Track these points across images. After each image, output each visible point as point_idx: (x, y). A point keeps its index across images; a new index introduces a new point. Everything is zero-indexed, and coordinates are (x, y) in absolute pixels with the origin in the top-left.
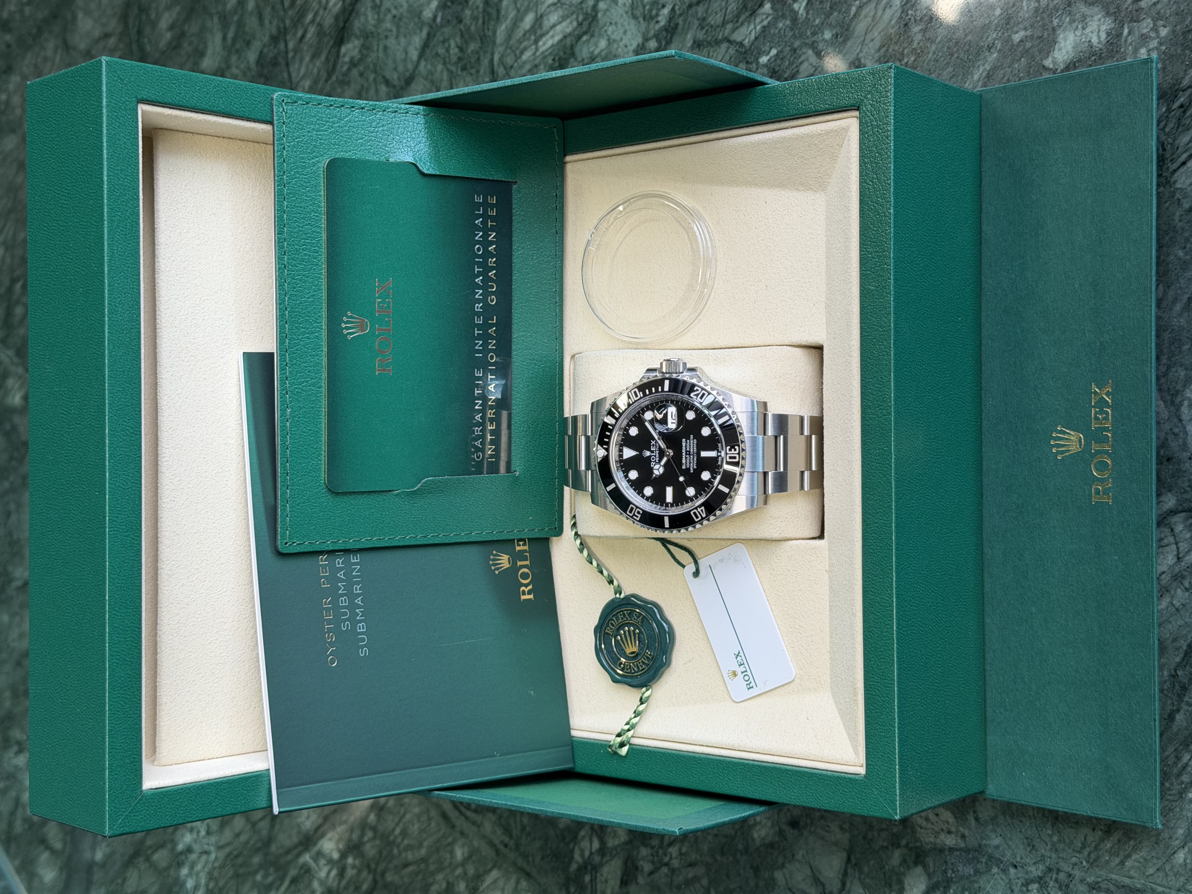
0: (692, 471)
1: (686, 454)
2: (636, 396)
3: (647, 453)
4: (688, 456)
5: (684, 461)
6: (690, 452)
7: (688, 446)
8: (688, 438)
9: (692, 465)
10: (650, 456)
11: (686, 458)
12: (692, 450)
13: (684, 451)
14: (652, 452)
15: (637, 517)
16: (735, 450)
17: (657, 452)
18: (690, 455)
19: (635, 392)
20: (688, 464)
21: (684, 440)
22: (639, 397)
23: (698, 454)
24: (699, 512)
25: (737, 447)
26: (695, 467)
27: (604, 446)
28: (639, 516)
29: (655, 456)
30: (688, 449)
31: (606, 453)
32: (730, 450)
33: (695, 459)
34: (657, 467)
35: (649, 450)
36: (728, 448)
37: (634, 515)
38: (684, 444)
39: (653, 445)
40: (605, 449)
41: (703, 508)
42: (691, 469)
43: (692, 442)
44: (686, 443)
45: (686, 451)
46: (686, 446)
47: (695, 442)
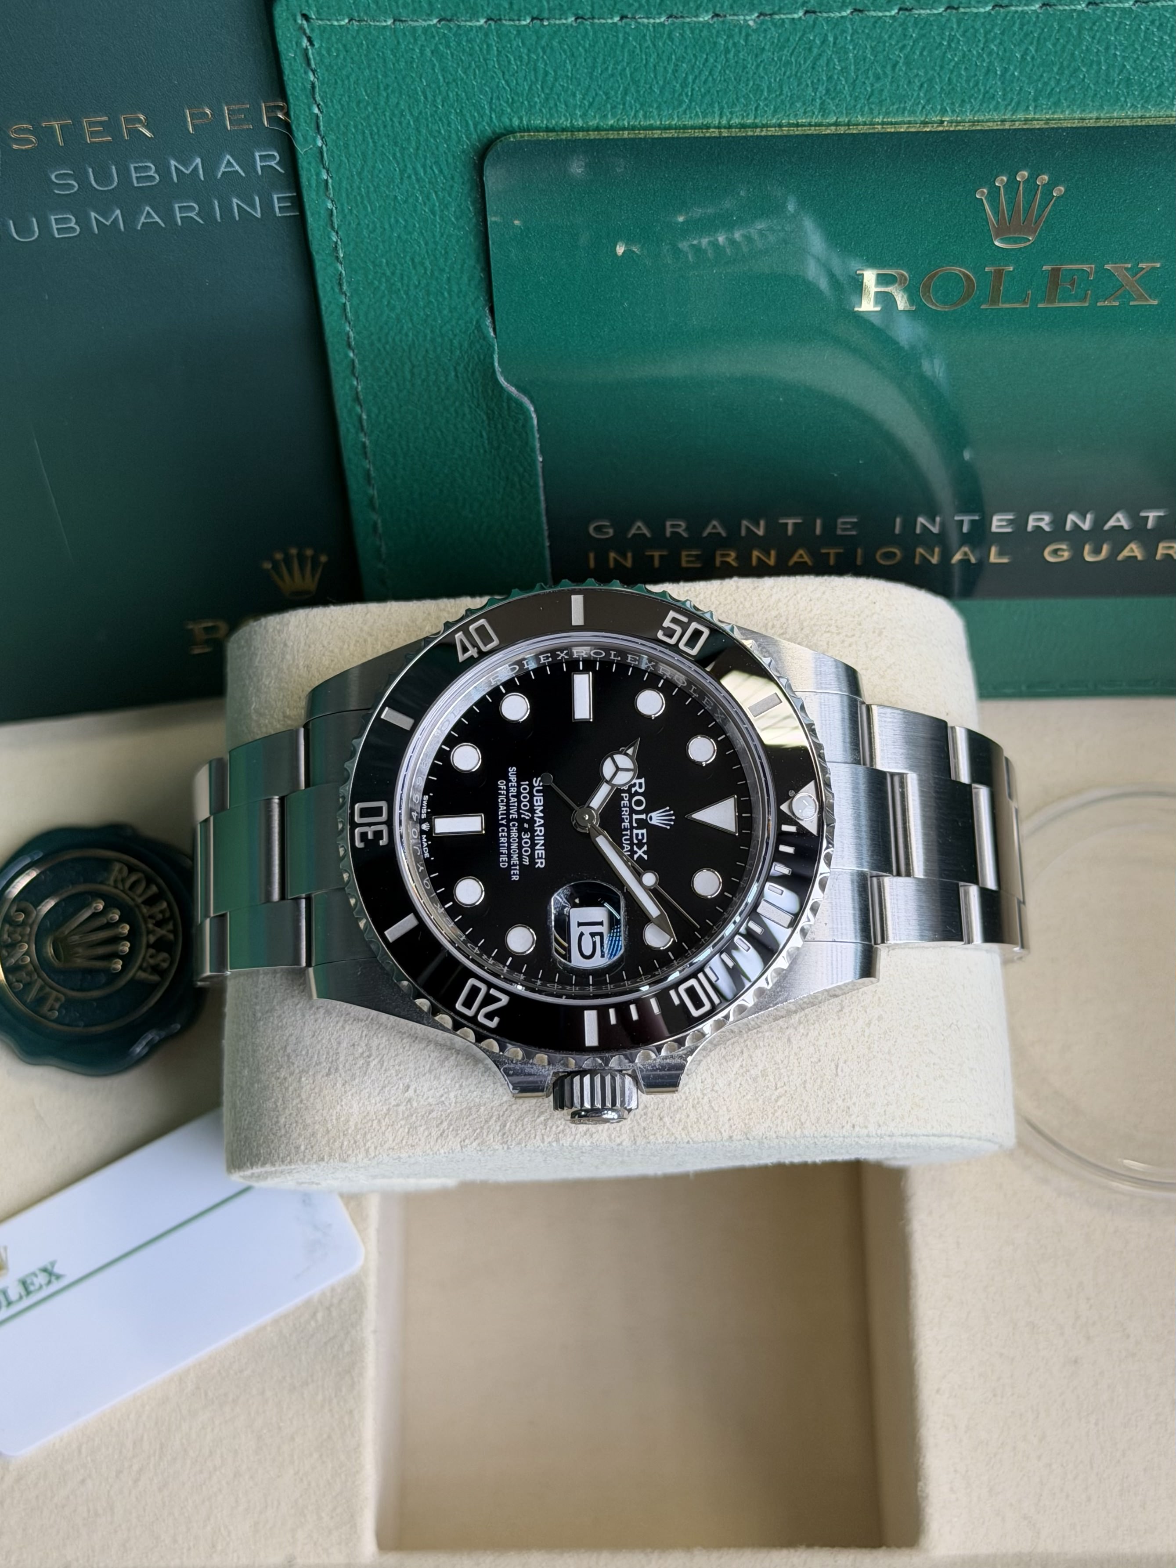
0: (512, 770)
1: (532, 822)
2: (691, 992)
3: (657, 818)
4: (527, 816)
5: (539, 801)
6: (521, 830)
7: (526, 847)
8: (528, 871)
9: (513, 791)
10: (647, 811)
11: (532, 810)
12: (514, 833)
13: (540, 831)
14: (642, 824)
15: (674, 621)
16: (364, 836)
17: (626, 824)
18: (521, 821)
19: (698, 1004)
20: (525, 793)
21: (541, 864)
22: (682, 989)
23: (492, 824)
24: (475, 645)
25: (359, 844)
26: (502, 784)
27: (792, 829)
28: (667, 623)
29: (632, 811)
30: (526, 837)
31: (784, 807)
32: (378, 835)
33: (502, 808)
34: (622, 779)
35: (652, 830)
36: (383, 842)
37: (685, 627)
38: (540, 851)
39: (640, 845)
40: (792, 821)
41: (462, 657)
42: (513, 778)
43: (515, 860)
44: (532, 857)
45: (532, 830)
46: (533, 845)
47: (503, 858)
